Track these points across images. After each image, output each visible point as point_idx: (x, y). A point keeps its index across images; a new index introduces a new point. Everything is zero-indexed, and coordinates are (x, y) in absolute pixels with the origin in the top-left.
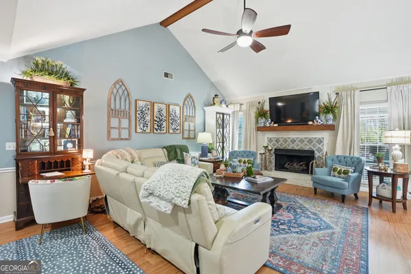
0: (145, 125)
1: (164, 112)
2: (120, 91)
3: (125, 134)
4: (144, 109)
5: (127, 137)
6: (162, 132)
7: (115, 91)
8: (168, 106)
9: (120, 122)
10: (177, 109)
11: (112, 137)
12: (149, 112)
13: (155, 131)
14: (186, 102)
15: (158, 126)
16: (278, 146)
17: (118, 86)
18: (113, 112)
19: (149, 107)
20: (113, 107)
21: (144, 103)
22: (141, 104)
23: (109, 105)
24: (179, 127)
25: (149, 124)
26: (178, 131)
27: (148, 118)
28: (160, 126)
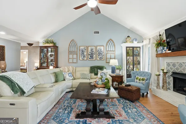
0: (84, 56)
1: (94, 50)
2: (73, 44)
3: (75, 61)
4: (83, 50)
5: (76, 62)
6: (93, 59)
7: (71, 44)
8: (96, 47)
9: (73, 56)
10: (102, 48)
11: (70, 62)
12: (86, 51)
13: (89, 59)
14: (108, 44)
15: (91, 57)
16: (175, 69)
17: (72, 42)
18: (70, 52)
19: (86, 48)
20: (70, 50)
21: (83, 47)
22: (82, 48)
23: (69, 50)
24: (103, 57)
25: (86, 56)
26: (103, 59)
27: (85, 53)
28: (92, 57)
